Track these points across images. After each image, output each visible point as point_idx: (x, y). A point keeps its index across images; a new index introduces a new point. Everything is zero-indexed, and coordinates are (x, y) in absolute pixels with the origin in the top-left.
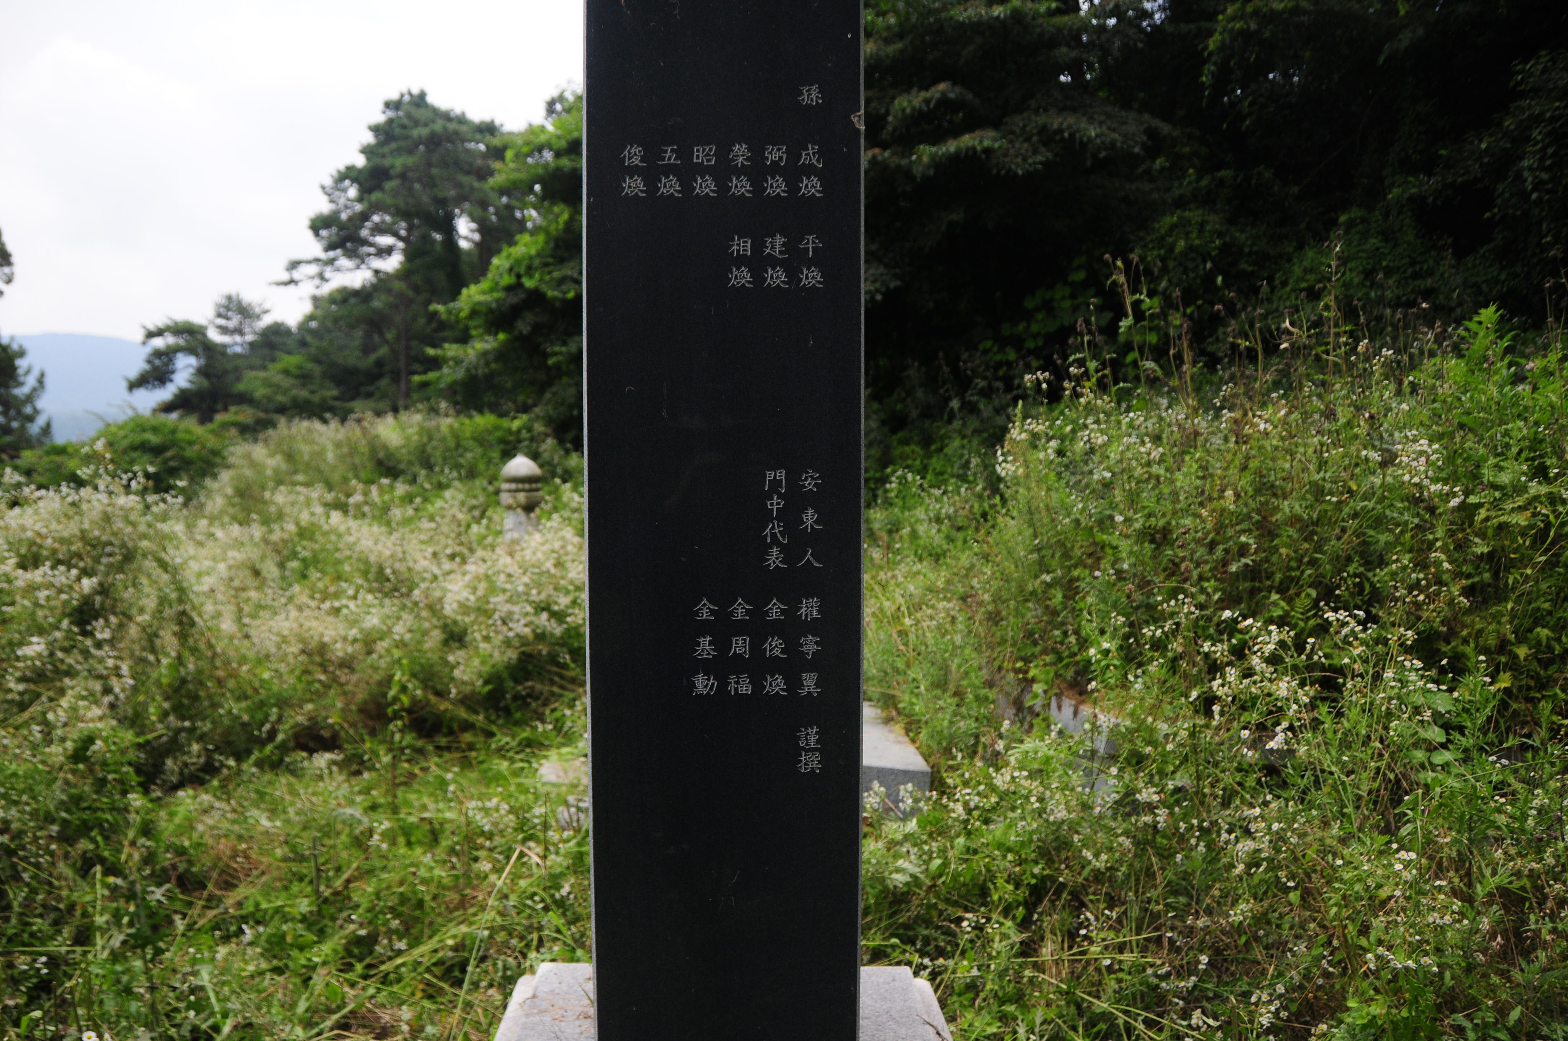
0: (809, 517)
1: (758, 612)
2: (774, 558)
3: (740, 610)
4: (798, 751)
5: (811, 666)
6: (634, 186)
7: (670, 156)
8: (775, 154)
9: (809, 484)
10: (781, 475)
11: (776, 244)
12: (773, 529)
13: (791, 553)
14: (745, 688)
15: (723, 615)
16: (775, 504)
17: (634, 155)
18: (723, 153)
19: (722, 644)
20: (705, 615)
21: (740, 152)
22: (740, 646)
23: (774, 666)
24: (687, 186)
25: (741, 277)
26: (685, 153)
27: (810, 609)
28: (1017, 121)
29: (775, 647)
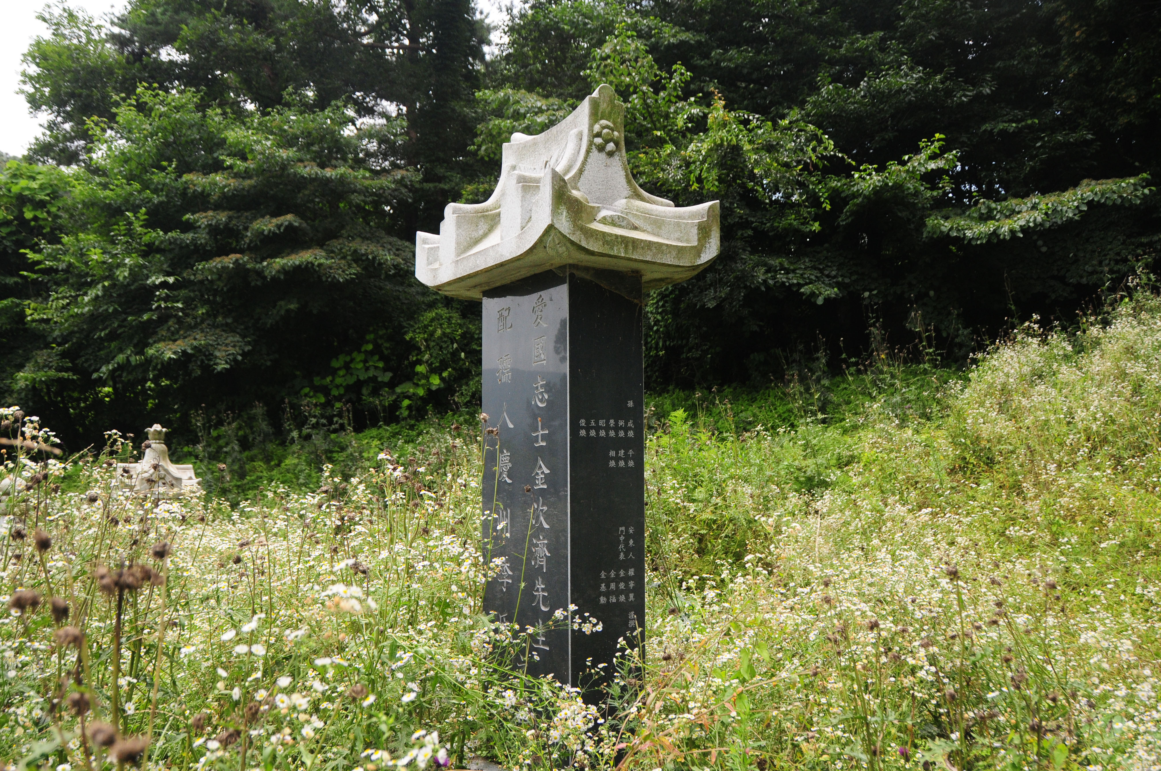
0: (631, 542)
1: (617, 575)
2: (622, 556)
3: (613, 574)
4: (629, 620)
5: (632, 591)
6: (583, 433)
7: (593, 424)
8: (621, 423)
9: (631, 531)
10: (623, 528)
11: (622, 453)
12: (622, 546)
13: (626, 555)
14: (614, 600)
15: (608, 577)
16: (622, 538)
17: (582, 423)
18: (607, 422)
19: (608, 586)
20: (603, 577)
21: (612, 422)
22: (613, 586)
23: (622, 592)
24: (597, 433)
25: (612, 464)
26: (597, 422)
27: (631, 572)
28: (335, 244)
29: (622, 585)
